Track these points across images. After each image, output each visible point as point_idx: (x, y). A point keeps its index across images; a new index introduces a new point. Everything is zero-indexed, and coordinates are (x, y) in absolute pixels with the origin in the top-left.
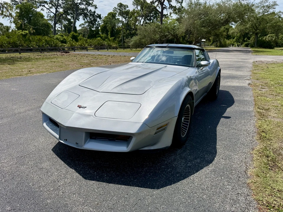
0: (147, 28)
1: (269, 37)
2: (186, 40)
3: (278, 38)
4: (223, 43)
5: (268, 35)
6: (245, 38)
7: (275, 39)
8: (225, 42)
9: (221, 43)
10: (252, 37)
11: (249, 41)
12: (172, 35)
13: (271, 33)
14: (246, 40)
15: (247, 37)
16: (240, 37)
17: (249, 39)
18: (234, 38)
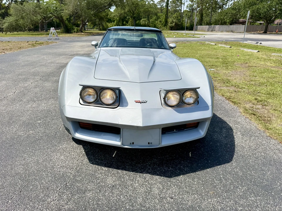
0: (25, 8)
1: (143, 21)
2: (72, 23)
3: (150, 22)
4: (105, 26)
5: (142, 20)
6: (124, 22)
7: (148, 23)
8: (107, 26)
9: (103, 26)
10: (129, 21)
11: (127, 24)
12: (56, 17)
13: (144, 18)
14: (125, 23)
15: (125, 21)
16: (119, 21)
17: (128, 23)
18: (114, 22)
